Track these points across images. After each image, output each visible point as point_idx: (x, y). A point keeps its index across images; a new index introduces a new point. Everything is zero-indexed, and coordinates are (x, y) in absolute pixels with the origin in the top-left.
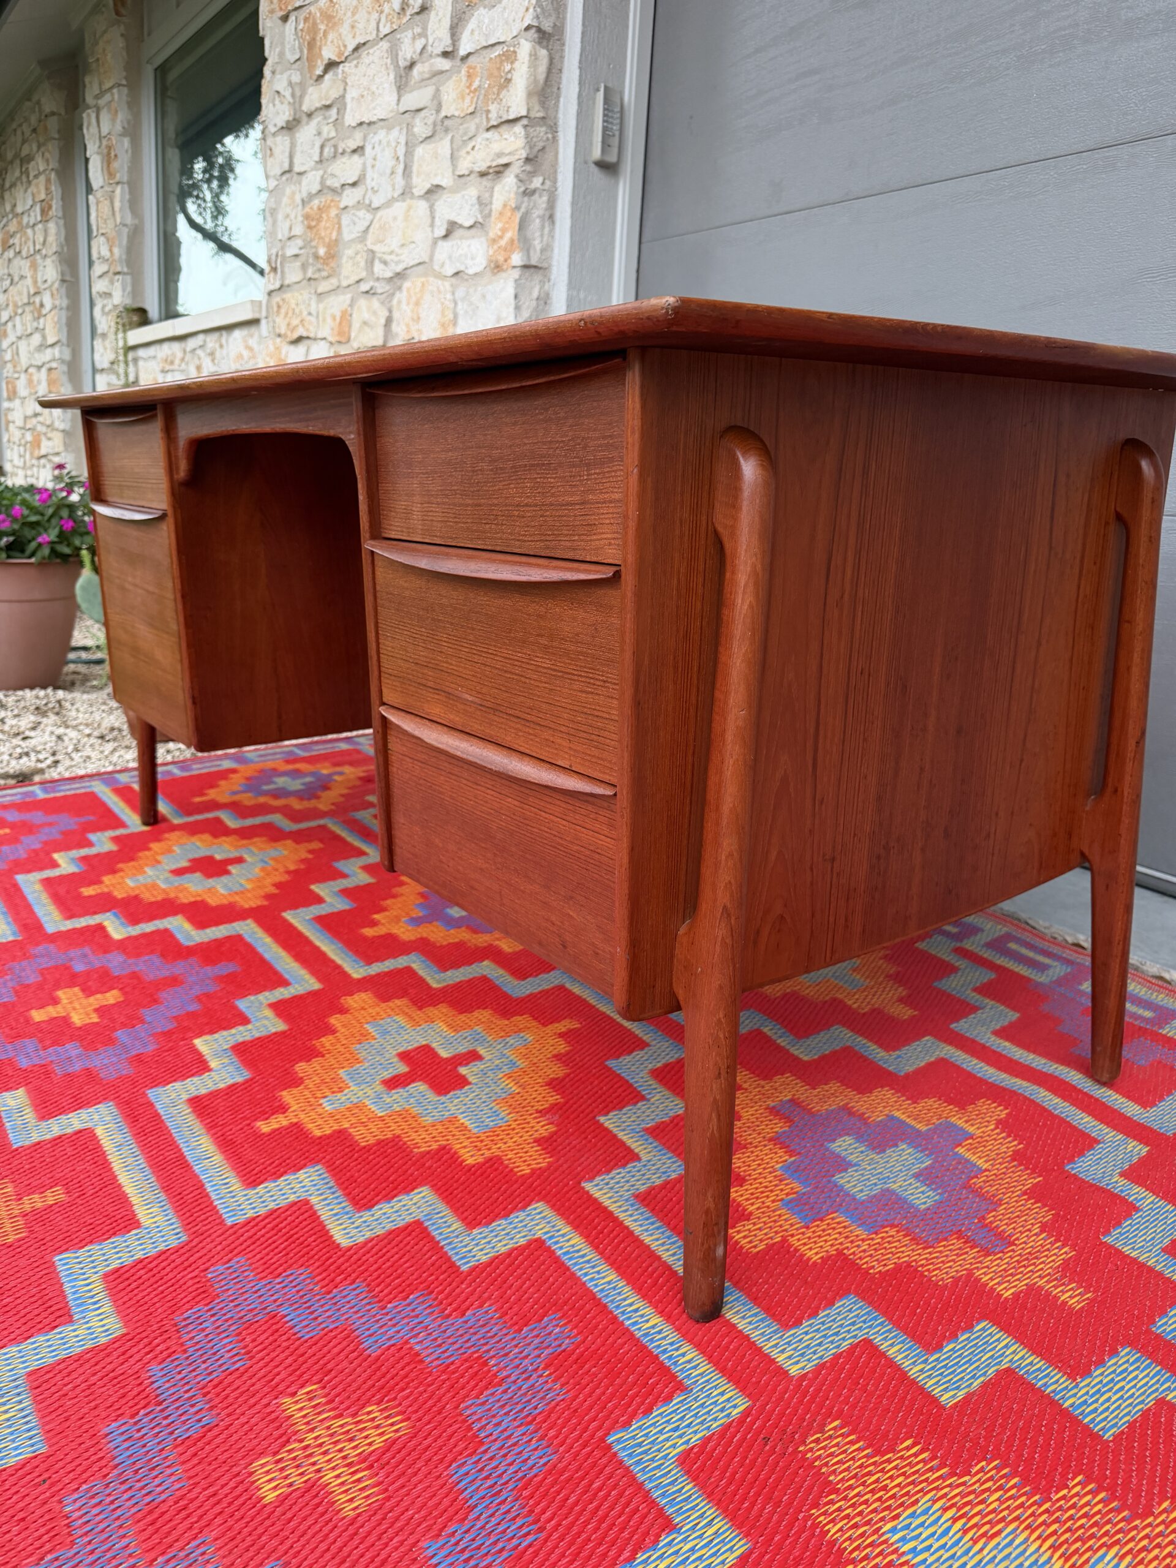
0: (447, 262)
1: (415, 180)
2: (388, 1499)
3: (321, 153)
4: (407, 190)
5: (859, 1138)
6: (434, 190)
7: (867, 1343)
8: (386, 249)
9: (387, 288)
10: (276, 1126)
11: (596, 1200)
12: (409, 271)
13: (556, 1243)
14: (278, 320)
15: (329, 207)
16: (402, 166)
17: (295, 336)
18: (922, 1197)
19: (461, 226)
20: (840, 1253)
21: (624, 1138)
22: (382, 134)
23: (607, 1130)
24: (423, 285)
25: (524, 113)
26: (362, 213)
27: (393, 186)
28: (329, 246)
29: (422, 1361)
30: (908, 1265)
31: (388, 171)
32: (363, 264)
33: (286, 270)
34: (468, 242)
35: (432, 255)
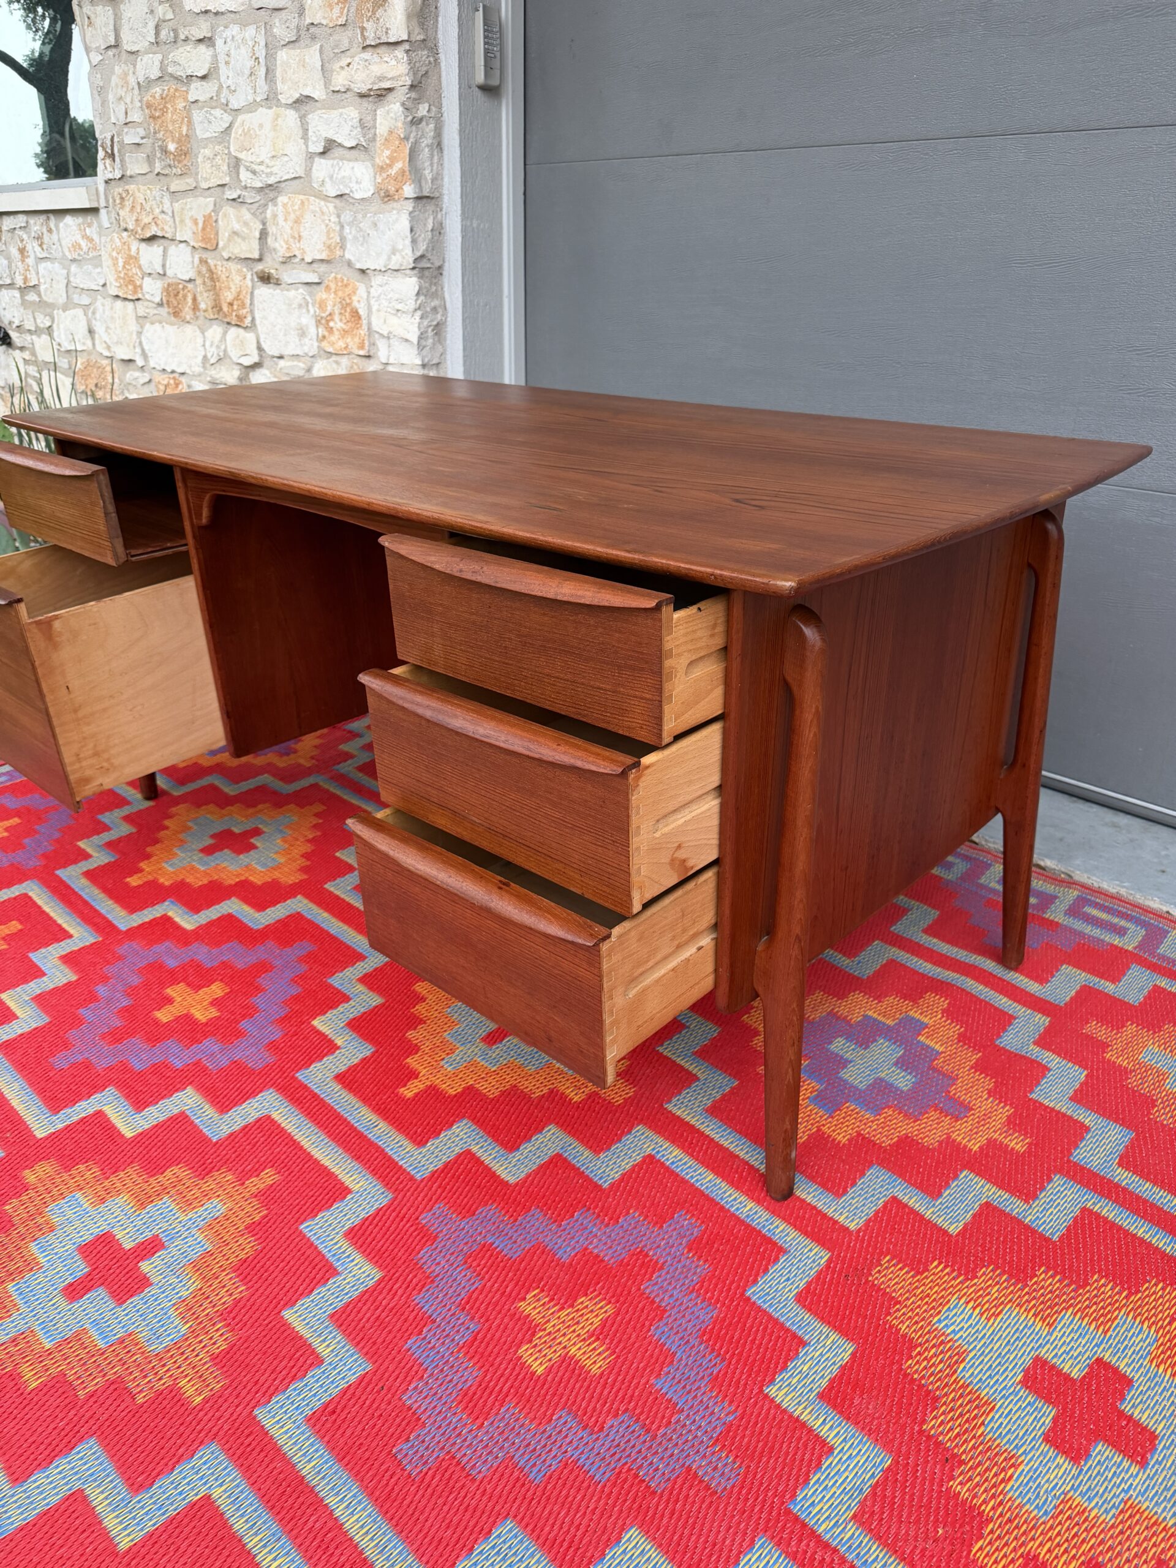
0: (327, 180)
1: (279, 85)
2: (618, 1357)
3: (157, 34)
4: (272, 96)
5: (849, 1038)
6: (302, 102)
7: (894, 1199)
8: (253, 158)
9: (258, 198)
10: (416, 1091)
11: (678, 1117)
12: (283, 185)
13: (663, 1156)
14: (122, 213)
15: (174, 97)
16: (263, 70)
17: (148, 235)
18: (903, 1081)
19: (340, 145)
20: (859, 1134)
21: (682, 1063)
22: (234, 29)
23: (666, 1058)
24: (303, 203)
25: (405, 37)
26: (218, 112)
27: (254, 88)
28: (179, 141)
29: (602, 1261)
30: (907, 1137)
31: (247, 72)
32: (226, 168)
33: (127, 159)
34: (351, 164)
35: (309, 171)
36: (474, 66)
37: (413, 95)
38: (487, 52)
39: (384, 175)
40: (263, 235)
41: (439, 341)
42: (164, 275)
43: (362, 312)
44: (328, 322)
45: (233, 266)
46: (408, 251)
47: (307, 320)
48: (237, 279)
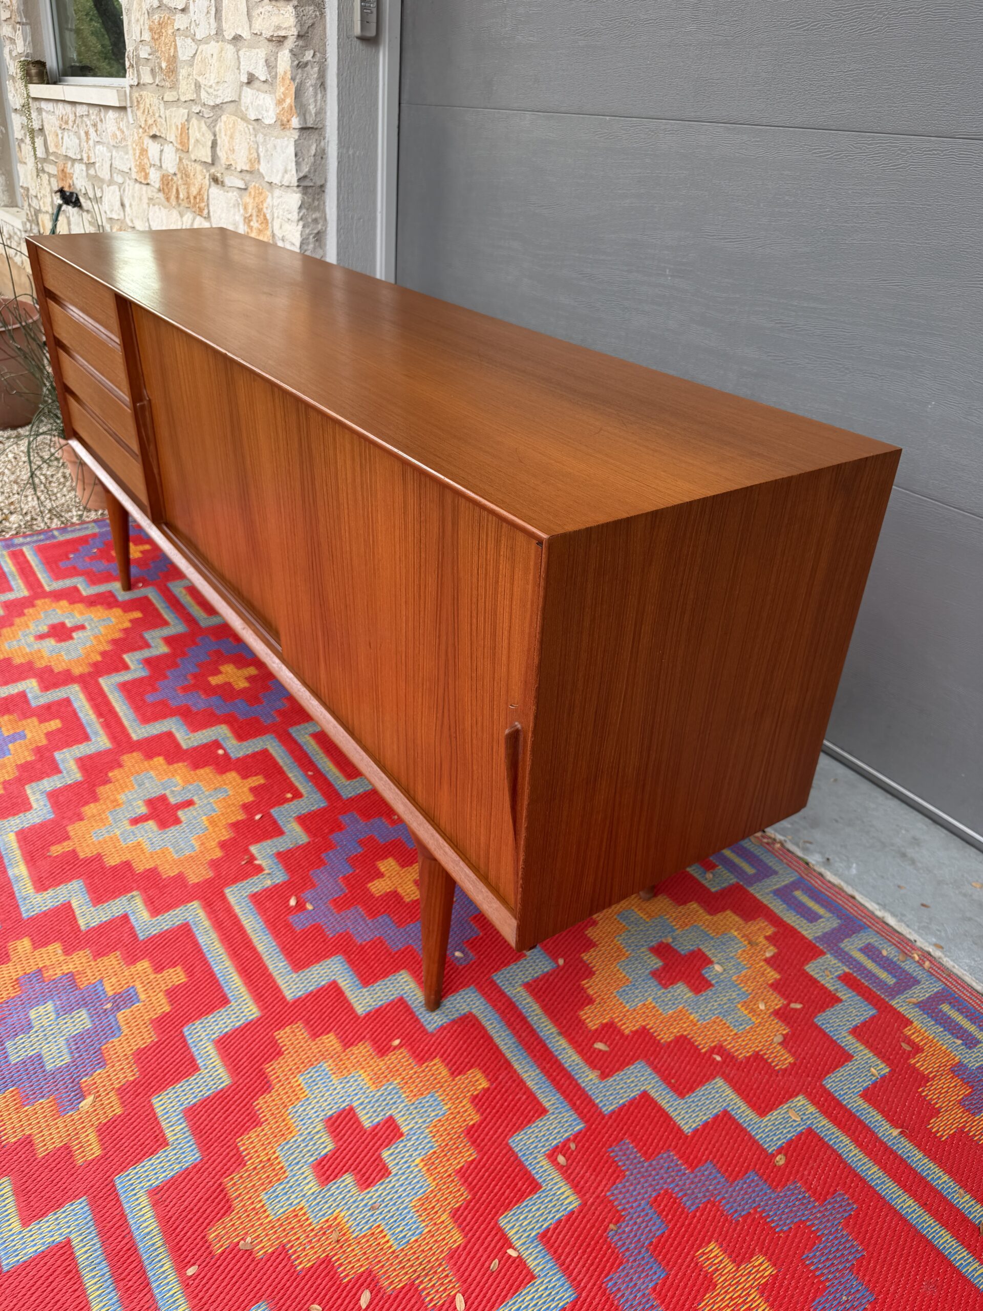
0: (250, 107)
1: (224, 24)
4: (220, 32)
6: (237, 38)
8: (207, 82)
9: (211, 114)
12: (224, 106)
14: (138, 113)
15: (167, 24)
16: (214, 9)
17: (151, 134)
19: (257, 78)
24: (235, 123)
26: (190, 41)
27: (209, 24)
28: (168, 61)
31: (205, 10)
32: (194, 87)
33: (141, 71)
34: (263, 95)
35: (240, 99)
36: (352, 21)
37: (301, 43)
38: (363, 8)
39: (281, 108)
40: (214, 144)
41: (320, 247)
42: (161, 167)
43: (269, 217)
44: (250, 221)
45: (198, 167)
46: (294, 172)
47: (239, 219)
48: (200, 177)
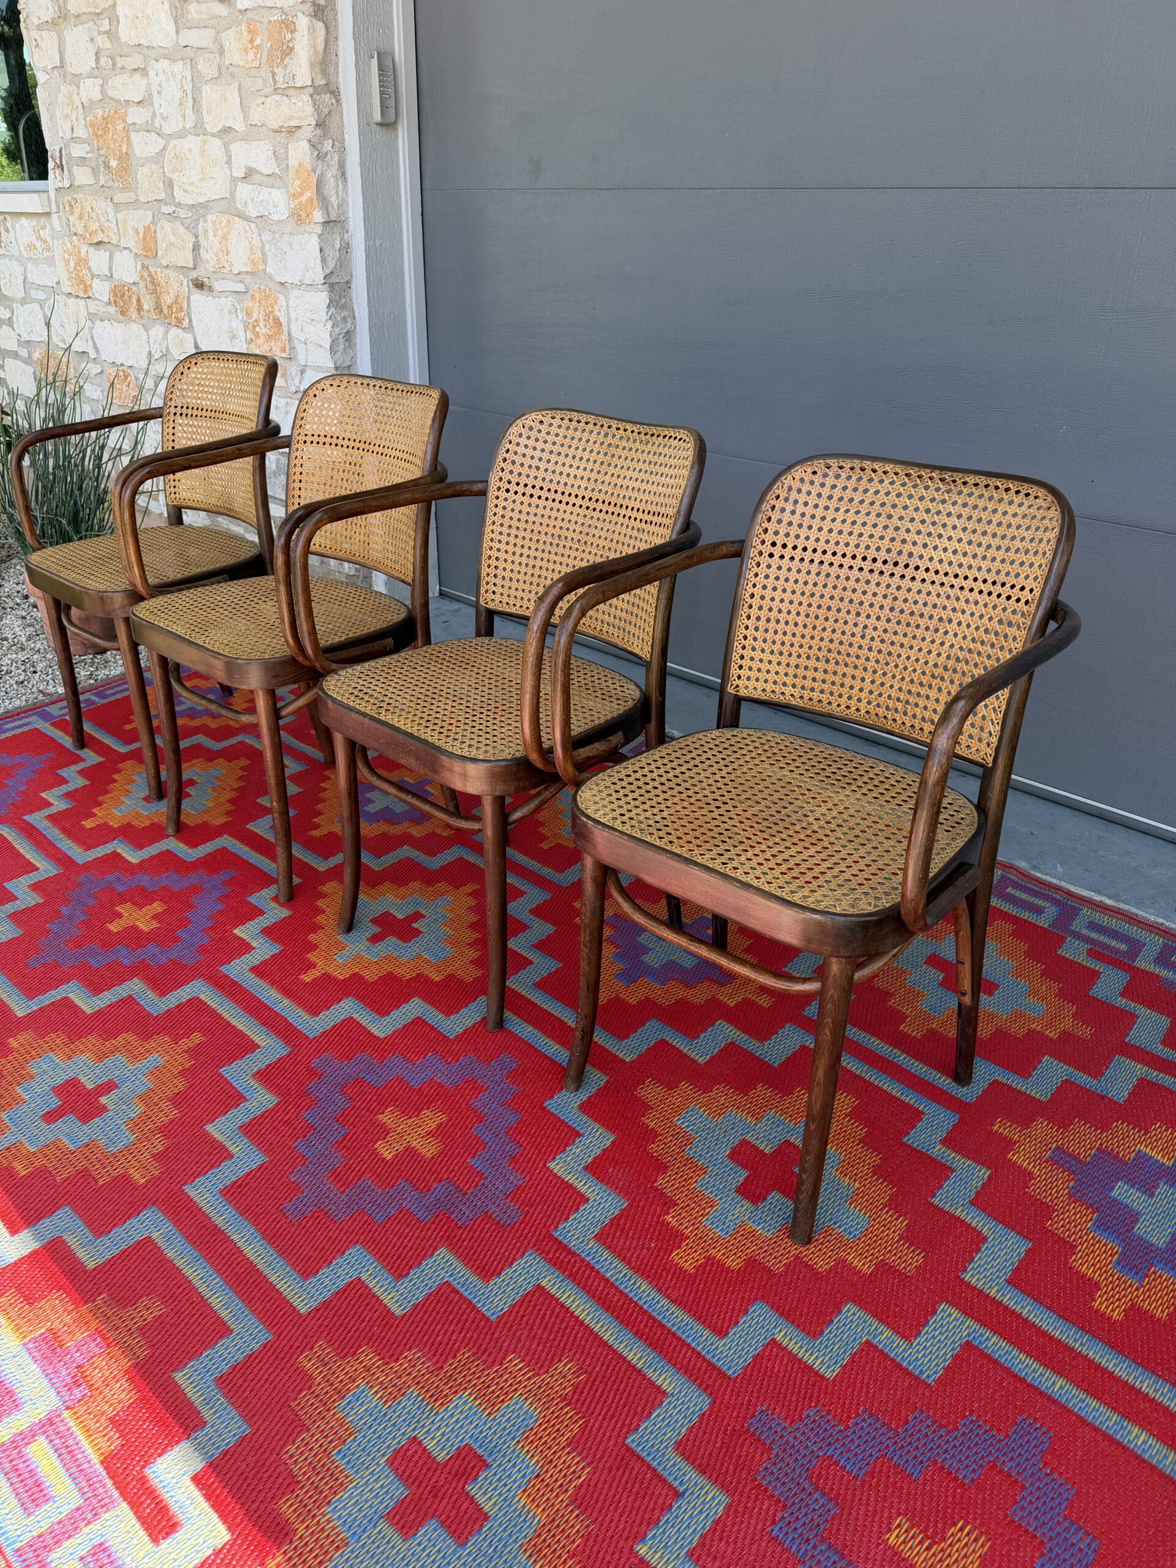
0: (249, 202)
1: (205, 116)
2: (446, 1147)
3: (97, 60)
4: (199, 125)
6: (225, 132)
7: (662, 1041)
8: (186, 180)
9: (190, 214)
10: (313, 977)
12: (211, 204)
14: (71, 219)
15: (114, 118)
16: (191, 101)
17: (96, 241)
19: (259, 173)
20: (646, 998)
21: (522, 952)
22: (165, 64)
24: (228, 222)
25: (309, 83)
26: (152, 136)
27: (184, 117)
28: (120, 159)
29: (443, 1086)
30: (682, 999)
31: (176, 102)
32: (160, 186)
33: (74, 170)
34: (269, 190)
35: (233, 193)
36: (371, 106)
37: (319, 132)
38: (382, 93)
39: (296, 202)
40: (196, 247)
41: (350, 346)
42: (111, 277)
43: (283, 320)
44: (254, 327)
45: (171, 273)
46: (319, 268)
47: (238, 325)
48: (175, 285)
